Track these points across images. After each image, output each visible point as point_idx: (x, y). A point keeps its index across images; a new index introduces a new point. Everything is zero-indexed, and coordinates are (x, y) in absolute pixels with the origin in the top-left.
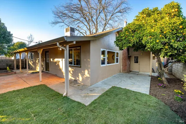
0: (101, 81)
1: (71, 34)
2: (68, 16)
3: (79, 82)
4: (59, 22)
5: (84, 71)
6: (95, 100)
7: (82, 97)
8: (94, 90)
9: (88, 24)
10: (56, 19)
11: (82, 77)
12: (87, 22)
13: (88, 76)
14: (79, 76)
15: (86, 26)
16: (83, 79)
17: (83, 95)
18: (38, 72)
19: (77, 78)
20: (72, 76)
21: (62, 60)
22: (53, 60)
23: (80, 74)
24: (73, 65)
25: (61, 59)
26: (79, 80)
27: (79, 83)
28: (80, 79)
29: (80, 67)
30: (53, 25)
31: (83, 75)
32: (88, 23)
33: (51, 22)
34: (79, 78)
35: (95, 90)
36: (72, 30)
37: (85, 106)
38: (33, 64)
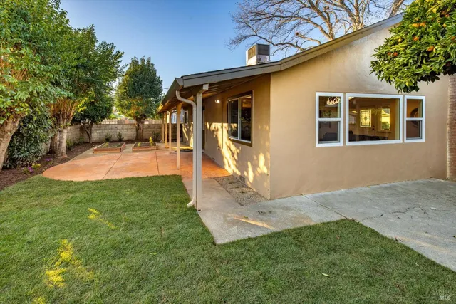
0: (317, 195)
1: (258, 60)
2: (268, 15)
3: (248, 183)
4: (245, 37)
5: (258, 157)
6: (250, 239)
7: (226, 220)
8: (270, 212)
9: (325, 19)
10: (240, 31)
11: (254, 172)
12: (322, 16)
13: (265, 170)
14: (248, 167)
15: (318, 29)
16: (255, 177)
17: (232, 216)
18: (192, 150)
19: (245, 174)
20: (237, 167)
21: (222, 126)
22: (210, 125)
23: (249, 164)
24: (239, 139)
25: (220, 124)
26: (247, 177)
27: (248, 187)
28: (250, 175)
29: (251, 145)
30: (234, 46)
31: (255, 167)
32: (327, 19)
33: (228, 41)
34: (247, 173)
35: (275, 213)
36: (263, 50)
37: (214, 243)
38: (187, 132)
